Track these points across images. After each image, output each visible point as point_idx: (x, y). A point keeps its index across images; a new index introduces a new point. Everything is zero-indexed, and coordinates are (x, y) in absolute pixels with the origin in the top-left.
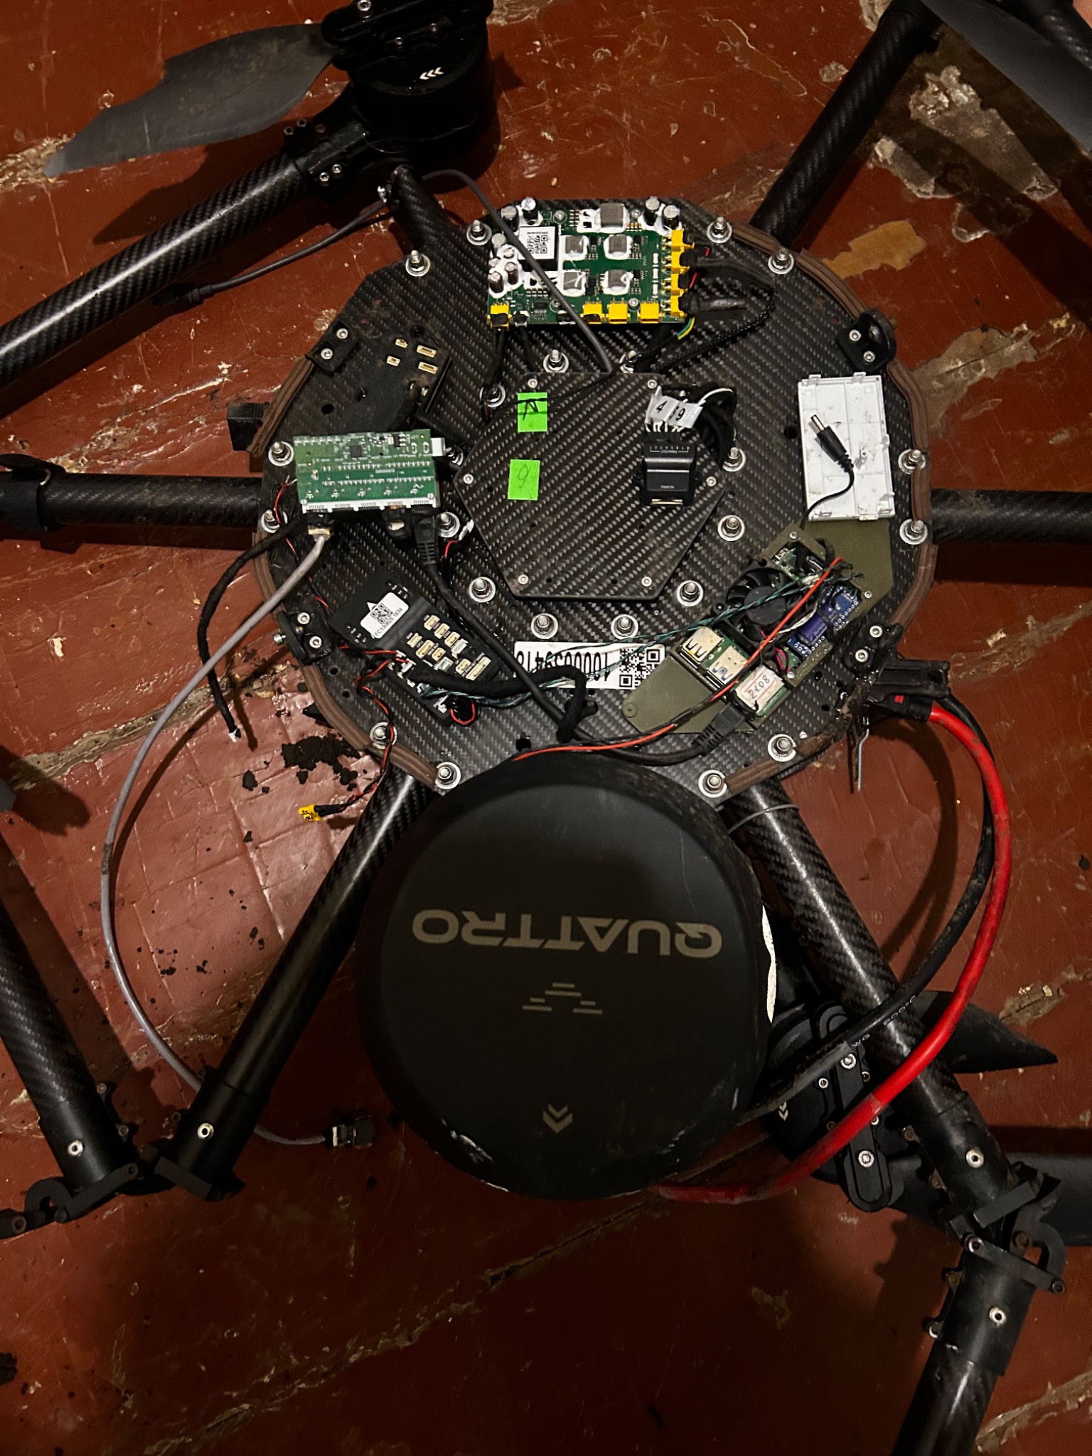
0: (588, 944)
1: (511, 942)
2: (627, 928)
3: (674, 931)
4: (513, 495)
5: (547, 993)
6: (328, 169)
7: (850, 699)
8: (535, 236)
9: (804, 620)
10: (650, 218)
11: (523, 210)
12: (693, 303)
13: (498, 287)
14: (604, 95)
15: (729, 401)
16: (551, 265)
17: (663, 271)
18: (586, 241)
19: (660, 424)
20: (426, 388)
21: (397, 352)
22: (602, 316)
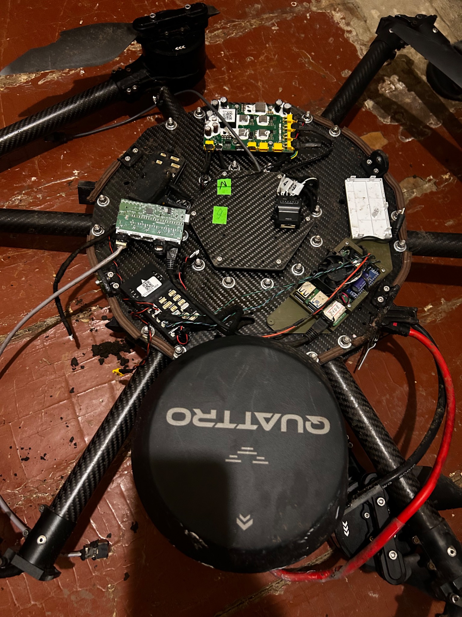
0: (260, 427)
1: (219, 425)
2: (280, 419)
3: (305, 420)
4: (215, 221)
5: (239, 452)
6: (131, 87)
7: (376, 319)
8: (226, 112)
9: (357, 279)
10: (278, 109)
11: (221, 102)
12: (298, 144)
13: (208, 133)
14: (251, 74)
15: (315, 184)
16: (233, 125)
17: (283, 131)
18: (249, 117)
19: (284, 193)
20: (175, 174)
21: (161, 158)
22: (256, 147)
